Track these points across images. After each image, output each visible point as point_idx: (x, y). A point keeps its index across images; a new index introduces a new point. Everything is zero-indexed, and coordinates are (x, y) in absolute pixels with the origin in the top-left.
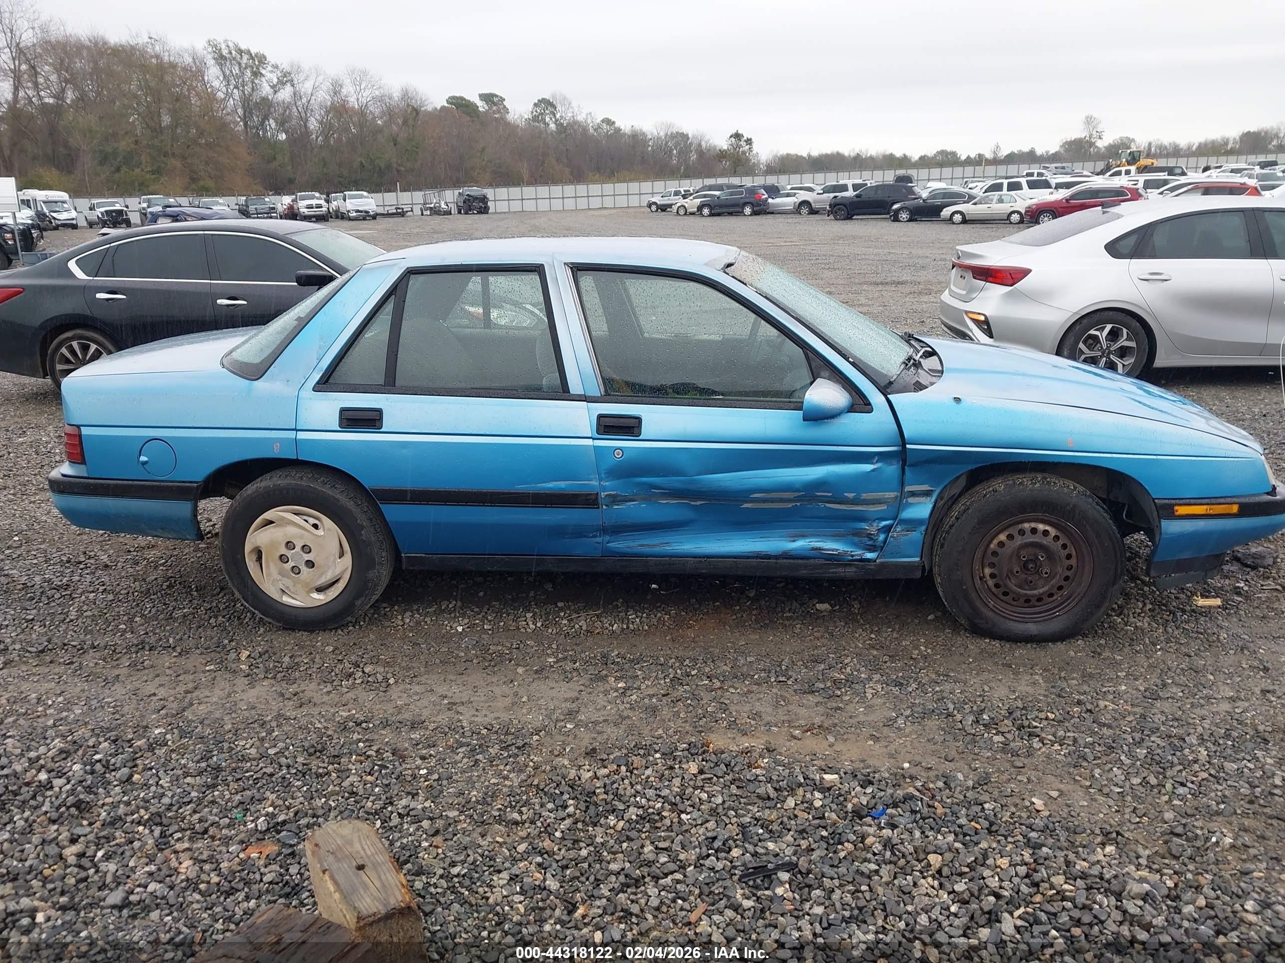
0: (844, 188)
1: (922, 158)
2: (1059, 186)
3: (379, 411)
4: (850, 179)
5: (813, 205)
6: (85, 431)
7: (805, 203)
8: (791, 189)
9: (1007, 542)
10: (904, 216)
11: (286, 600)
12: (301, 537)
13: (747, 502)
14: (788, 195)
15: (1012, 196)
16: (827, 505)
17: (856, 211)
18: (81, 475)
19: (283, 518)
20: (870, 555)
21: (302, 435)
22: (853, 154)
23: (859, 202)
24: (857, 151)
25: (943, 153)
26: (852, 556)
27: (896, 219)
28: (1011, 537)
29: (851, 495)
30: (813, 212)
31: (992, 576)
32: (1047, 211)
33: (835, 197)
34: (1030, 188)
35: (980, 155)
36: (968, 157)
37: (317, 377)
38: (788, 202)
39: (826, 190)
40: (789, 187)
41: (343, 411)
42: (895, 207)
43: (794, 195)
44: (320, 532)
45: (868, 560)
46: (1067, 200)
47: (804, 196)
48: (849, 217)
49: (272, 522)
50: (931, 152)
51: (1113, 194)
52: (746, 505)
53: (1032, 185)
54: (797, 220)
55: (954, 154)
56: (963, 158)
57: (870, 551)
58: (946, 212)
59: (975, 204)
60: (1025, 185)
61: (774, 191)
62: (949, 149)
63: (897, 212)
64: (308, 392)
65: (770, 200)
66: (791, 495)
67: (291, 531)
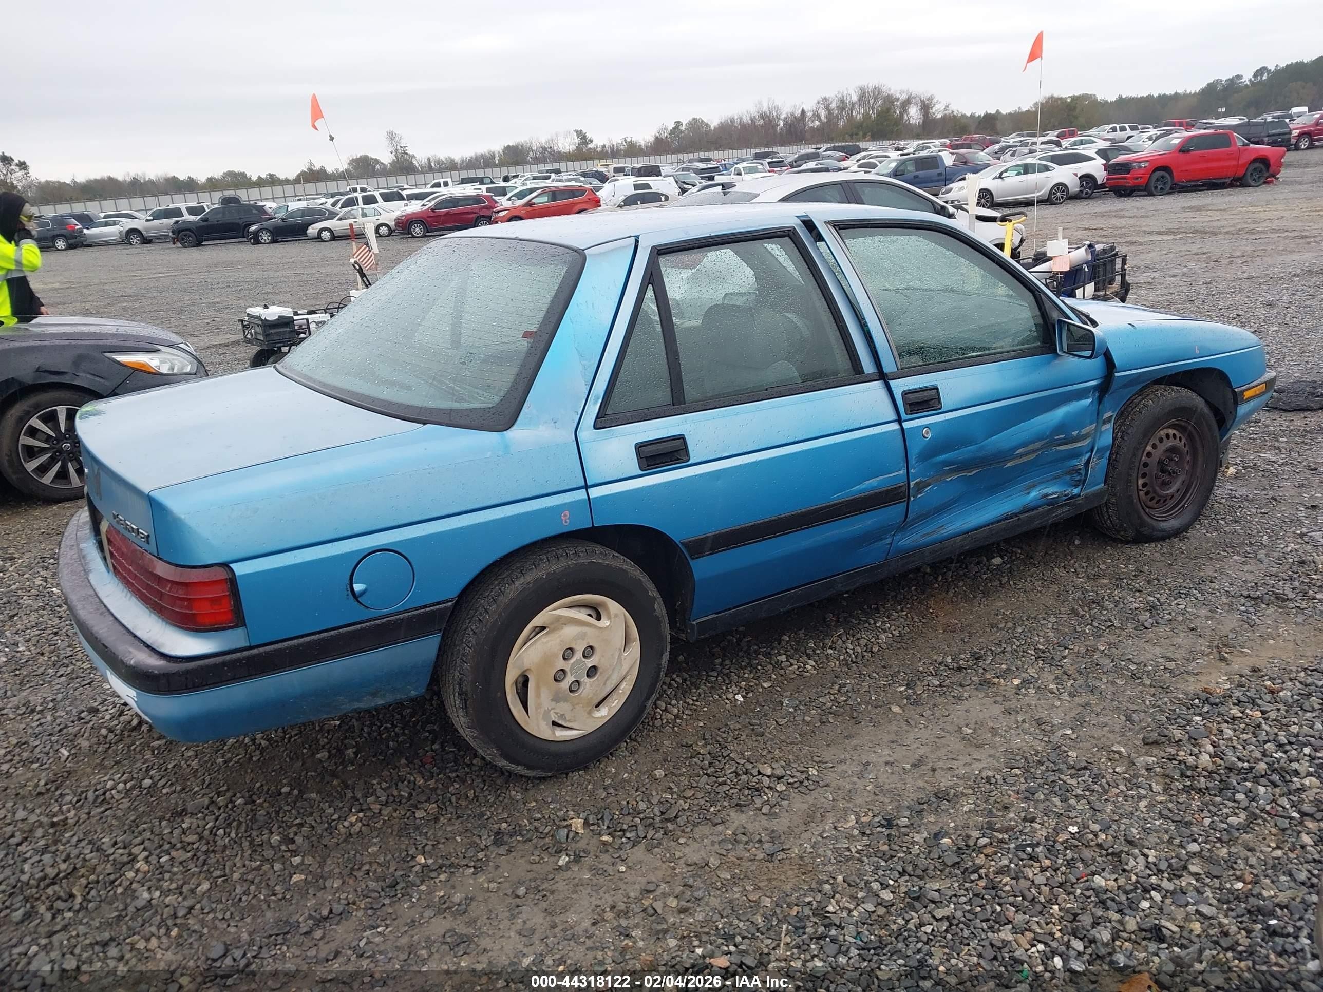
0: (177, 213)
1: (210, 180)
2: (411, 197)
3: (682, 438)
4: (182, 203)
5: (144, 233)
6: (239, 569)
7: (133, 231)
8: (105, 217)
9: (1153, 451)
10: (265, 237)
11: (561, 734)
12: (583, 636)
13: (1010, 461)
14: (107, 224)
15: (375, 209)
16: (1058, 448)
17: (205, 236)
18: (233, 647)
19: (559, 618)
20: (1076, 491)
21: (594, 493)
22: (128, 179)
23: (207, 226)
24: (132, 175)
25: (231, 174)
26: (1066, 495)
27: (257, 242)
28: (1154, 446)
29: (1075, 433)
30: (146, 241)
31: (1144, 485)
32: (416, 222)
33: (177, 222)
34: (385, 201)
35: (270, 175)
36: (260, 178)
37: (593, 409)
38: (112, 232)
39: (158, 215)
40: (102, 215)
41: (639, 447)
42: (253, 228)
43: (115, 224)
44: (605, 622)
45: (1074, 497)
46: (433, 210)
47: (128, 224)
48: (198, 244)
49: (543, 628)
50: (218, 174)
51: (471, 202)
52: (1009, 465)
53: (387, 198)
54: (128, 251)
55: (243, 175)
56: (254, 178)
57: (1076, 486)
58: (313, 230)
59: (340, 219)
60: (379, 198)
61: (87, 220)
62: (237, 170)
63: (256, 234)
64: (587, 432)
65: (85, 231)
66: (1038, 445)
67: (569, 631)
